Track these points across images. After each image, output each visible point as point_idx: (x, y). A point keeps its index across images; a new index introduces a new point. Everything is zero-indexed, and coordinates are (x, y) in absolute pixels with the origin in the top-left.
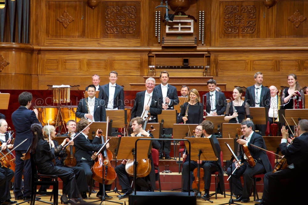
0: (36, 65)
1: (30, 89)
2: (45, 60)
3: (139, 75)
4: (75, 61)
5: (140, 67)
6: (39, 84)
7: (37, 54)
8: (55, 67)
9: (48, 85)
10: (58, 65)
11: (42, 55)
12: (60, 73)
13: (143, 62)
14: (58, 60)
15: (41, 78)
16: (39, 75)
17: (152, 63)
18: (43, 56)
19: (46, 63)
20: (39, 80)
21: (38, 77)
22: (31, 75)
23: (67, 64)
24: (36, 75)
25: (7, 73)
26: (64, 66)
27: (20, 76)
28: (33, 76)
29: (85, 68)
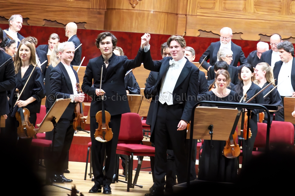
0: (185, 2)
6: (187, 27)
8: (211, 6)
9: (199, 30)
10: (214, 3)
16: (189, 15)
20: (188, 21)
21: (187, 18)
22: (177, 14)
23: (227, 2)
24: (185, 15)
25: (143, 10)
26: (223, 5)
27: (160, 14)
28: (179, 15)
29: (252, 9)
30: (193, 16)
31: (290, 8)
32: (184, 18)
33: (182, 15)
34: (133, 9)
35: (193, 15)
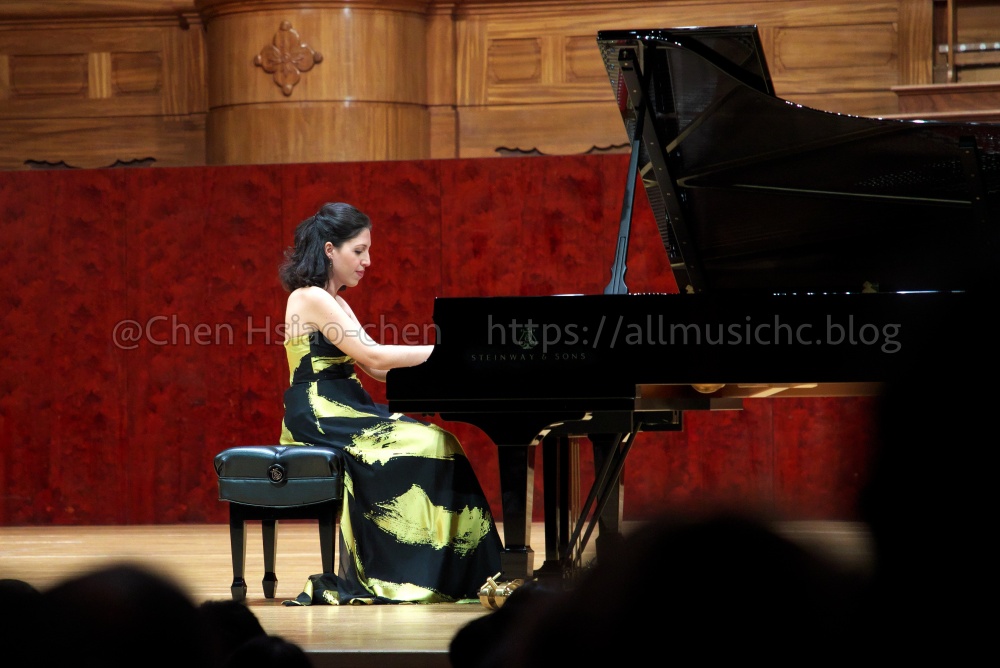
0: (448, 66)
2: (487, 44)
6: (462, 143)
7: (448, 18)
8: (530, 71)
9: (498, 150)
10: (539, 62)
11: (473, 20)
12: (547, 94)
14: (538, 41)
15: (467, 118)
16: (464, 106)
18: (477, 25)
19: (489, 55)
20: (462, 123)
21: (457, 115)
22: (426, 107)
23: (578, 53)
24: (450, 108)
25: (315, 98)
26: (566, 64)
27: (371, 109)
28: (433, 110)
30: (477, 109)
32: (449, 115)
33: (443, 108)
34: (286, 99)
35: (475, 106)
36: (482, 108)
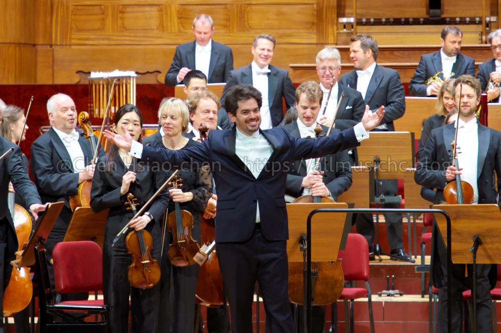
0: (48, 20)
1: (33, 83)
2: (71, 8)
3: (314, 41)
4: (147, 9)
5: (315, 21)
6: (55, 68)
8: (98, 25)
9: (78, 72)
10: (103, 19)
12: (108, 39)
13: (322, 9)
14: (103, 7)
15: (60, 53)
16: (57, 45)
17: (347, 11)
19: (72, 14)
20: (56, 56)
21: (53, 50)
22: (34, 45)
23: (126, 15)
24: (49, 46)
26: (120, 21)
27: (7, 47)
28: (39, 48)
29: (174, 26)
30: (65, 47)
31: (246, 20)
32: (48, 51)
33: (44, 46)
35: (63, 45)
36: (68, 47)
